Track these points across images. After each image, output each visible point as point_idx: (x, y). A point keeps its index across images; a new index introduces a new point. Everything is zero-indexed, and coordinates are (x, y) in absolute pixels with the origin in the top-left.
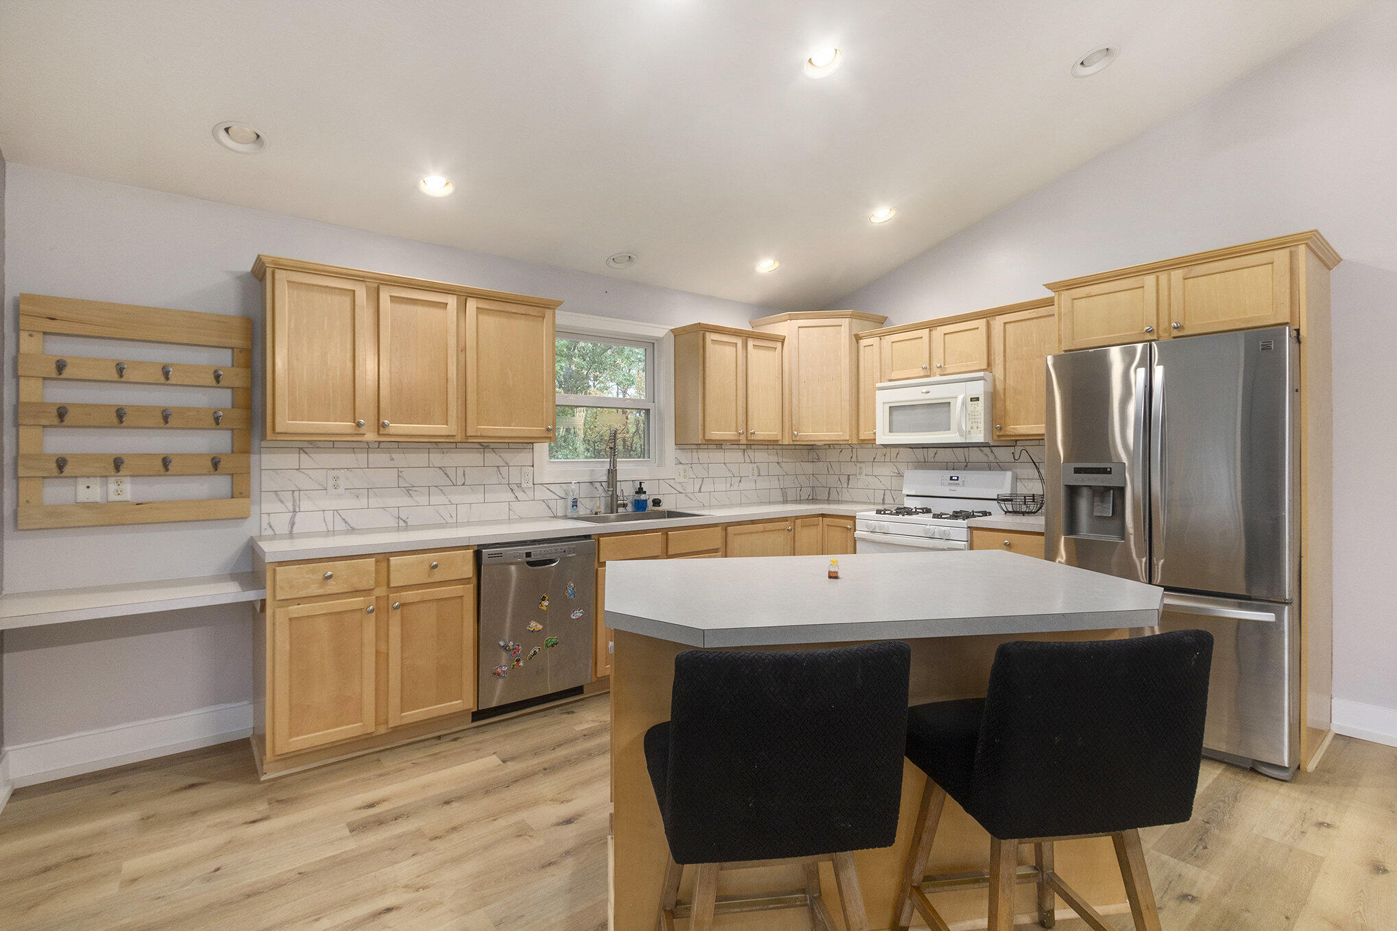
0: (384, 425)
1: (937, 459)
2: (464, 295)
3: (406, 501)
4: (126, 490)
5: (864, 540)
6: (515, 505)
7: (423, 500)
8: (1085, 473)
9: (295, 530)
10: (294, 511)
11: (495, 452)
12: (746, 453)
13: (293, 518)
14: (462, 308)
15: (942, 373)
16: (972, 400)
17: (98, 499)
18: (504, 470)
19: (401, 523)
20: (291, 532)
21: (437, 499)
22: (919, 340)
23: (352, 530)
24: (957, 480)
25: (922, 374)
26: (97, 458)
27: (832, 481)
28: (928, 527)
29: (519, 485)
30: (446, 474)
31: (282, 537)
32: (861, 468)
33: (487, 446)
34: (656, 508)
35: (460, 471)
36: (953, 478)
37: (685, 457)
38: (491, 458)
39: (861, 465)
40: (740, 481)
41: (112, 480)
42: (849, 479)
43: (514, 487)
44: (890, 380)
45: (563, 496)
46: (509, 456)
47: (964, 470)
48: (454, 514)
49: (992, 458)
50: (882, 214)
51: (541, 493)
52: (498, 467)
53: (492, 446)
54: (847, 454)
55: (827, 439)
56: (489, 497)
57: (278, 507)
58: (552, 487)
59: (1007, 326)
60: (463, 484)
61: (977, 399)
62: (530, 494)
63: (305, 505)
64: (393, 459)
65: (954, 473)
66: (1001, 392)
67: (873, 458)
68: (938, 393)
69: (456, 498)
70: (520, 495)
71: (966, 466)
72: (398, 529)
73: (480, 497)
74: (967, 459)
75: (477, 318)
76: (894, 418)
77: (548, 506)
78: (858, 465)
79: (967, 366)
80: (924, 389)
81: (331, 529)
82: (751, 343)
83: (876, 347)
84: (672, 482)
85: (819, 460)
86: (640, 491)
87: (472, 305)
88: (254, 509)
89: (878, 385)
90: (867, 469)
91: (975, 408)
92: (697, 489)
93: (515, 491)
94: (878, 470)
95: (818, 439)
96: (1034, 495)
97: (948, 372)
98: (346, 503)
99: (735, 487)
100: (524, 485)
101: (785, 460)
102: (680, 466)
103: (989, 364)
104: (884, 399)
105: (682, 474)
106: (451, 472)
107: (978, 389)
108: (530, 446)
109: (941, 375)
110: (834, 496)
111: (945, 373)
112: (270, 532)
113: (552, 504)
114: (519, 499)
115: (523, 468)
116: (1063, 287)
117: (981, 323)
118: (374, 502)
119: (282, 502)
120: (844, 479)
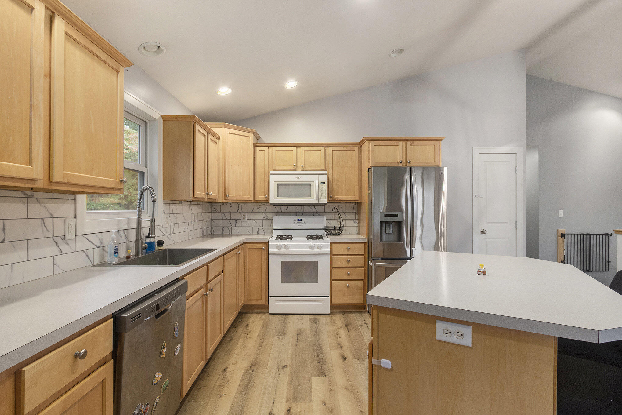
1: (288, 210)
5: (274, 254)
6: (60, 259)
8: (389, 216)
11: (39, 203)
12: (190, 207)
15: (303, 169)
16: (321, 183)
18: (48, 222)
22: (291, 152)
24: (301, 220)
25: (293, 169)
27: (225, 223)
28: (312, 244)
29: (64, 238)
32: (244, 216)
33: (32, 195)
34: (160, 248)
36: (299, 220)
37: (167, 209)
38: (35, 207)
39: (245, 214)
40: (188, 225)
42: (236, 222)
43: (58, 240)
44: (274, 170)
45: (98, 244)
46: (52, 206)
47: (302, 216)
49: (314, 211)
50: (291, 84)
51: (82, 244)
52: (42, 219)
54: (235, 208)
55: (243, 199)
56: (33, 253)
58: (90, 237)
59: (333, 152)
61: (324, 183)
62: (72, 245)
65: (299, 218)
66: (331, 181)
67: (252, 210)
68: (304, 179)
70: (64, 247)
71: (303, 214)
73: (23, 254)
74: (303, 211)
76: (279, 189)
77: (87, 256)
78: (243, 214)
79: (316, 167)
80: (298, 176)
82: (209, 137)
83: (266, 152)
85: (216, 211)
86: (149, 235)
87: (60, 26)
89: (271, 172)
90: (248, 216)
91: (323, 187)
92: (172, 233)
93: (59, 244)
94: (255, 217)
95: (238, 199)
96: (334, 226)
97: (306, 169)
99: (187, 229)
100: (68, 237)
102: (165, 215)
103: (325, 168)
104: (274, 179)
105: (166, 221)
107: (324, 178)
108: (73, 197)
109: (301, 170)
110: (226, 231)
111: (304, 169)
113: (90, 253)
114: (63, 252)
115: (67, 219)
116: (370, 139)
117: (322, 148)
120: (233, 222)
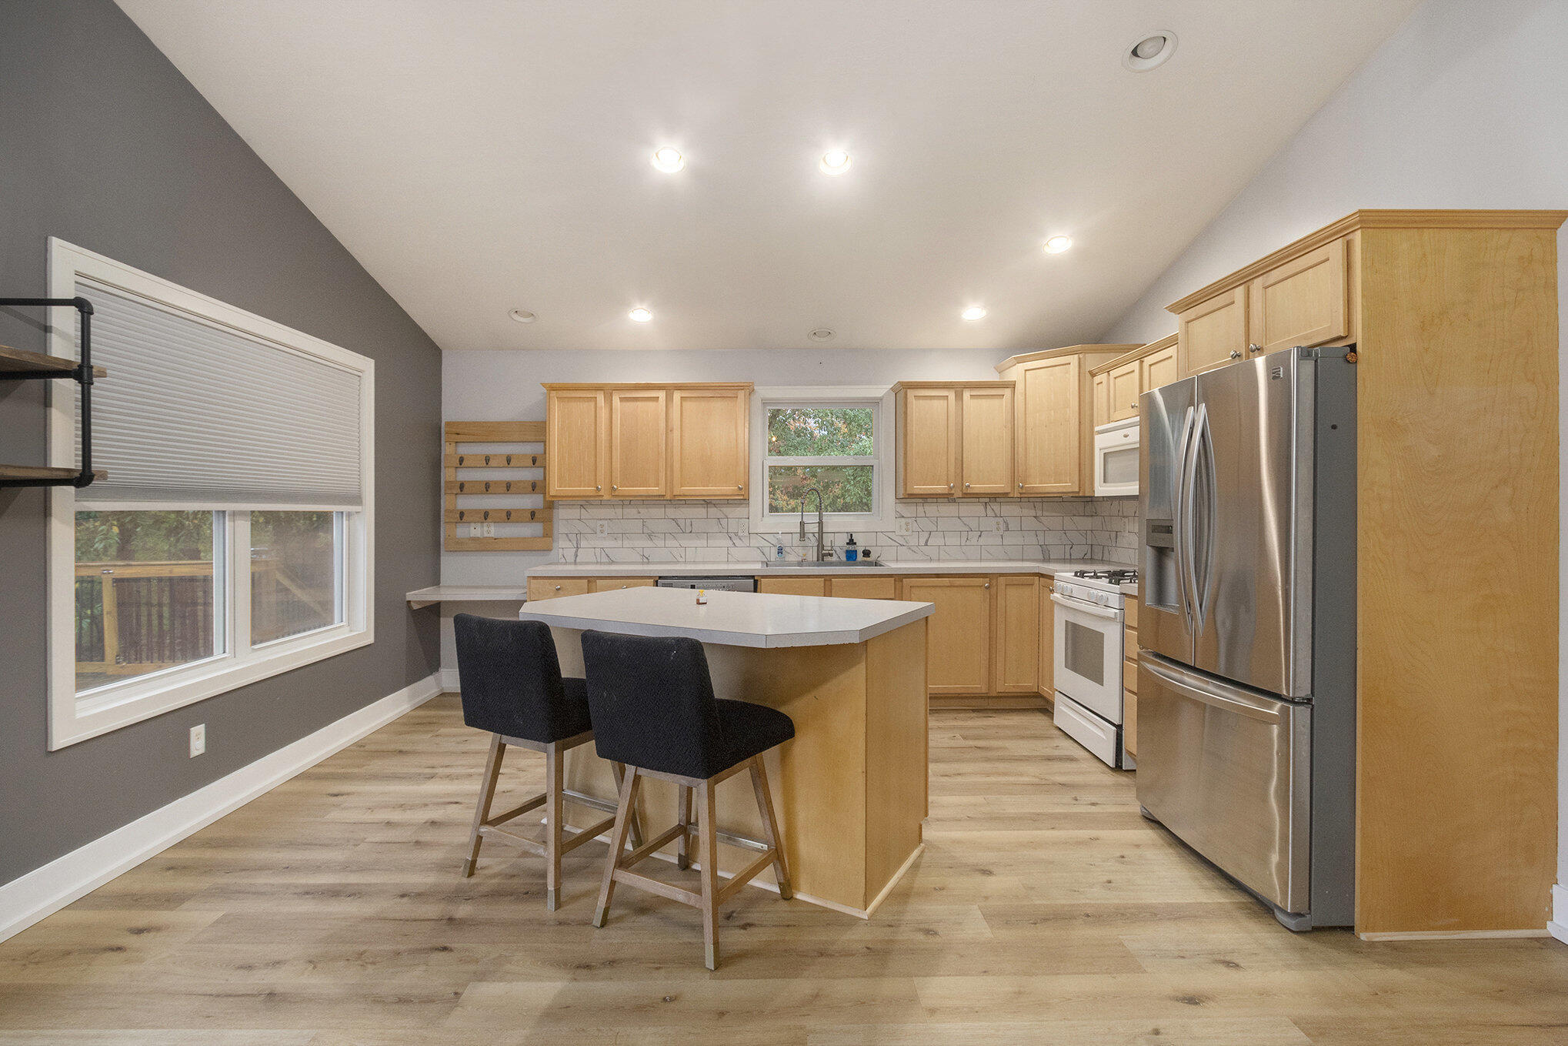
0: (615, 490)
2: (669, 388)
3: (649, 543)
4: (491, 530)
6: (733, 550)
7: (661, 543)
9: (578, 560)
10: (577, 547)
11: (717, 508)
12: (988, 507)
13: (577, 551)
14: (669, 399)
17: (479, 536)
18: (724, 521)
19: (645, 560)
20: (575, 561)
21: (670, 543)
22: (1131, 375)
23: (612, 562)
25: (1133, 413)
26: (477, 511)
29: (736, 534)
30: (678, 524)
31: (570, 564)
34: (866, 558)
35: (688, 524)
37: (908, 510)
38: (712, 511)
40: (980, 536)
41: (485, 524)
43: (732, 535)
45: (775, 543)
46: (727, 510)
48: (684, 557)
51: (756, 541)
52: (719, 519)
53: (714, 502)
55: (1055, 491)
56: (711, 543)
57: (568, 544)
58: (766, 537)
60: (691, 532)
62: (747, 541)
63: (583, 544)
64: (639, 513)
67: (1092, 513)
69: (684, 543)
70: (738, 542)
72: (643, 563)
73: (704, 543)
75: (681, 406)
76: (1110, 466)
77: (763, 552)
80: (1126, 432)
81: (599, 561)
82: (967, 394)
84: (890, 535)
86: (851, 542)
87: (677, 395)
88: (555, 545)
89: (1097, 428)
92: (922, 543)
93: (733, 539)
95: (1046, 491)
98: (607, 544)
99: (974, 541)
100: (740, 534)
101: (1045, 513)
102: (903, 519)
104: (1100, 444)
105: (904, 527)
106: (681, 522)
110: (1046, 553)
112: (563, 560)
113: (767, 551)
114: (737, 545)
115: (740, 520)
118: (626, 543)
119: (570, 540)
